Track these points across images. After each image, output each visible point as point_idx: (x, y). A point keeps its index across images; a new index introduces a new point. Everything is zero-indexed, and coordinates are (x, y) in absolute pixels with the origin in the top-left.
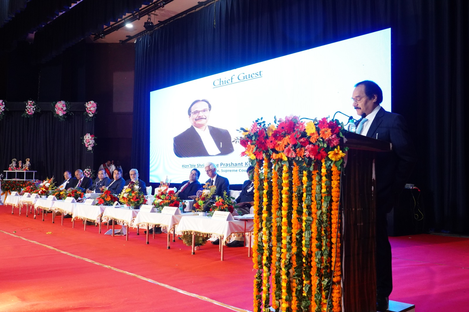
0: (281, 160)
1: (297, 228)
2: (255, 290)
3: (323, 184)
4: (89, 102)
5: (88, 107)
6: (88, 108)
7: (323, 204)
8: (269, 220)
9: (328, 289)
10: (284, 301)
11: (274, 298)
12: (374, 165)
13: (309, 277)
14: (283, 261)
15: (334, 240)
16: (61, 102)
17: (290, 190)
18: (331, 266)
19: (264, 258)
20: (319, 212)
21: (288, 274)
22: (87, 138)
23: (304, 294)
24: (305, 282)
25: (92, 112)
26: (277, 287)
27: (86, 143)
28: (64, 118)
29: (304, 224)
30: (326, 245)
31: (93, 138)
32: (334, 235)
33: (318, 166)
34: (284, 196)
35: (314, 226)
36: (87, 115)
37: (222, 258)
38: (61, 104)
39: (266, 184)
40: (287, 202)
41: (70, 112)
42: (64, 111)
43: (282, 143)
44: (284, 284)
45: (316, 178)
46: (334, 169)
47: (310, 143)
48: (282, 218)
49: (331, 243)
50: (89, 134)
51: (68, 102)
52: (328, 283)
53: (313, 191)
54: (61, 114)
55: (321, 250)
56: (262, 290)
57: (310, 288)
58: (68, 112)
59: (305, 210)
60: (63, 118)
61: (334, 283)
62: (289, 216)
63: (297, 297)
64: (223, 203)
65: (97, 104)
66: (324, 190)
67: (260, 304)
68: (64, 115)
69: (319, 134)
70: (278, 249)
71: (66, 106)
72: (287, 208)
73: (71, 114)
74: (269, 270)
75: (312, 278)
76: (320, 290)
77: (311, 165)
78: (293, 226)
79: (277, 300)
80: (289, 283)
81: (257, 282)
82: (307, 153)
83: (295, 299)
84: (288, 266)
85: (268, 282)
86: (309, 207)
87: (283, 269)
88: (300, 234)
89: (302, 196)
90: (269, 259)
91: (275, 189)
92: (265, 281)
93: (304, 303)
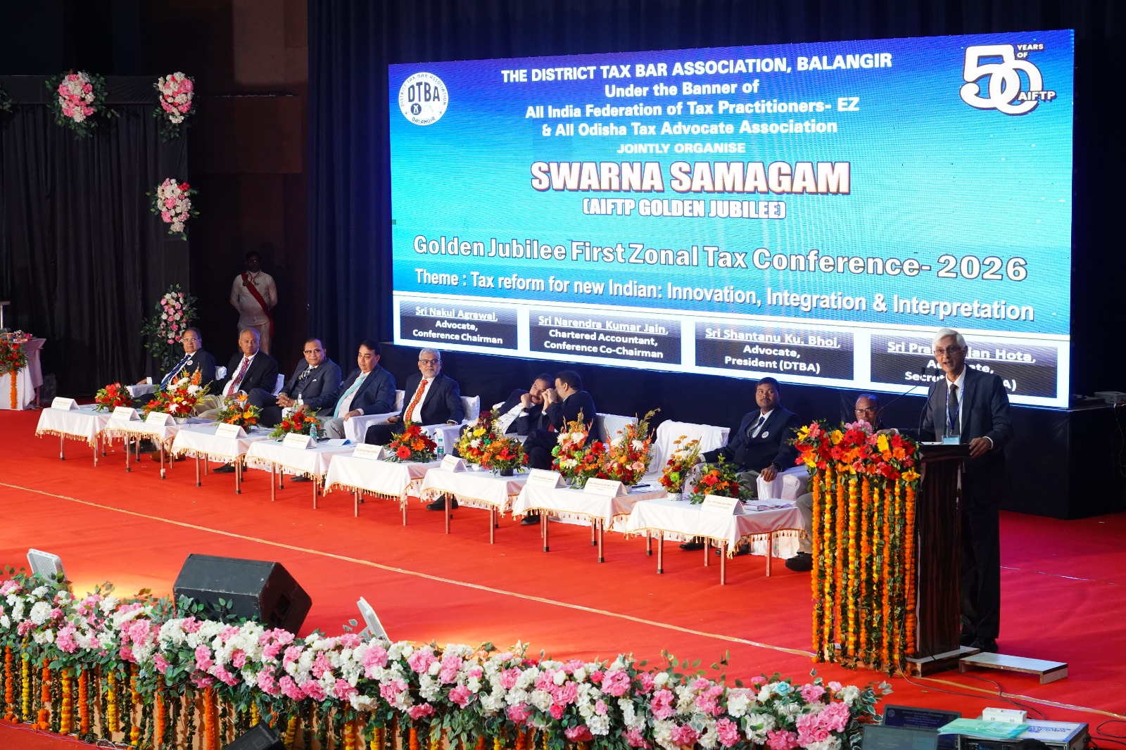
0: (848, 472)
1: (867, 552)
2: (815, 623)
3: (897, 505)
4: (169, 77)
5: (167, 92)
6: (169, 96)
7: (896, 527)
8: (833, 541)
9: (901, 619)
10: (851, 634)
11: (839, 631)
12: (959, 471)
13: (880, 606)
14: (850, 589)
15: (907, 566)
16: (78, 78)
17: (859, 509)
18: (904, 594)
19: (827, 585)
20: (892, 536)
21: (856, 604)
22: (168, 194)
23: (874, 625)
24: (875, 612)
25: (180, 108)
26: (843, 618)
27: (164, 210)
28: (88, 128)
29: (875, 548)
30: (899, 571)
31: (186, 194)
32: (908, 561)
33: (891, 485)
34: (851, 514)
35: (886, 553)
36: (164, 119)
37: (722, 580)
38: (77, 82)
39: (828, 497)
40: (856, 521)
41: (109, 107)
42: (87, 106)
43: (851, 455)
44: (851, 615)
45: (889, 498)
46: (908, 489)
47: (882, 461)
48: (849, 539)
49: (905, 569)
50: (173, 181)
51: (98, 75)
52: (901, 612)
53: (885, 512)
54: (78, 116)
55: (893, 577)
56: (824, 623)
57: (881, 618)
58: (100, 107)
59: (876, 532)
60: (85, 128)
61: (906, 612)
62: (858, 538)
63: (866, 628)
64: (720, 478)
65: (194, 84)
66: (897, 512)
67: (822, 639)
68: (88, 118)
69: (892, 453)
70: (844, 575)
71: (94, 90)
72: (855, 529)
73: (109, 116)
74: (833, 598)
75: (884, 607)
76: (892, 619)
77: (883, 482)
78: (862, 549)
79: (843, 633)
80: (857, 614)
81: (818, 614)
82: (878, 471)
83: (863, 630)
84: (857, 594)
85: (832, 613)
86: (880, 529)
87: (851, 598)
88: (871, 559)
89: (872, 516)
90: (833, 586)
91: (840, 503)
92: (827, 613)
93: (874, 635)
